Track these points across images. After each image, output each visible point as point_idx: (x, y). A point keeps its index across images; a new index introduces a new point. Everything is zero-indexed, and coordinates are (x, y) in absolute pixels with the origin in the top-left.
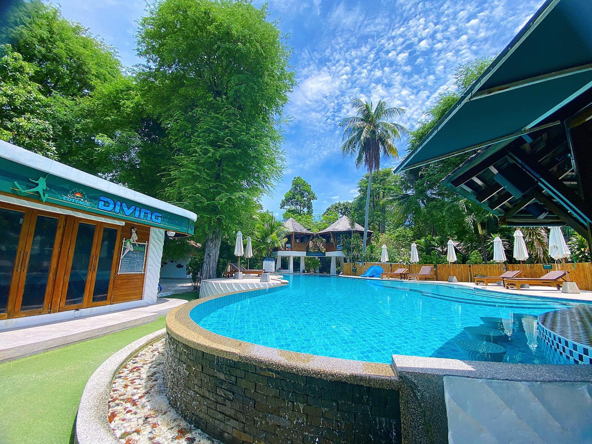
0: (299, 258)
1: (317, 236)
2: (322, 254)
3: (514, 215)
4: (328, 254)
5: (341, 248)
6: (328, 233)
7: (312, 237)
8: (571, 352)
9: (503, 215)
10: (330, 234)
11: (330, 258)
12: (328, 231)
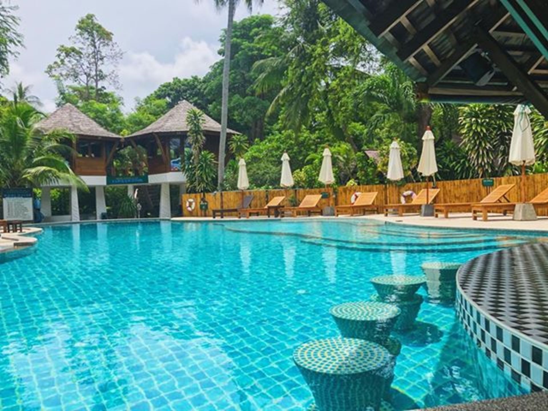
0: (93, 189)
1: (128, 141)
2: (141, 180)
3: (440, 80)
4: (153, 179)
5: (178, 166)
6: (151, 135)
7: (117, 144)
8: (507, 353)
9: (424, 79)
10: (154, 138)
11: (157, 188)
12: (151, 131)
